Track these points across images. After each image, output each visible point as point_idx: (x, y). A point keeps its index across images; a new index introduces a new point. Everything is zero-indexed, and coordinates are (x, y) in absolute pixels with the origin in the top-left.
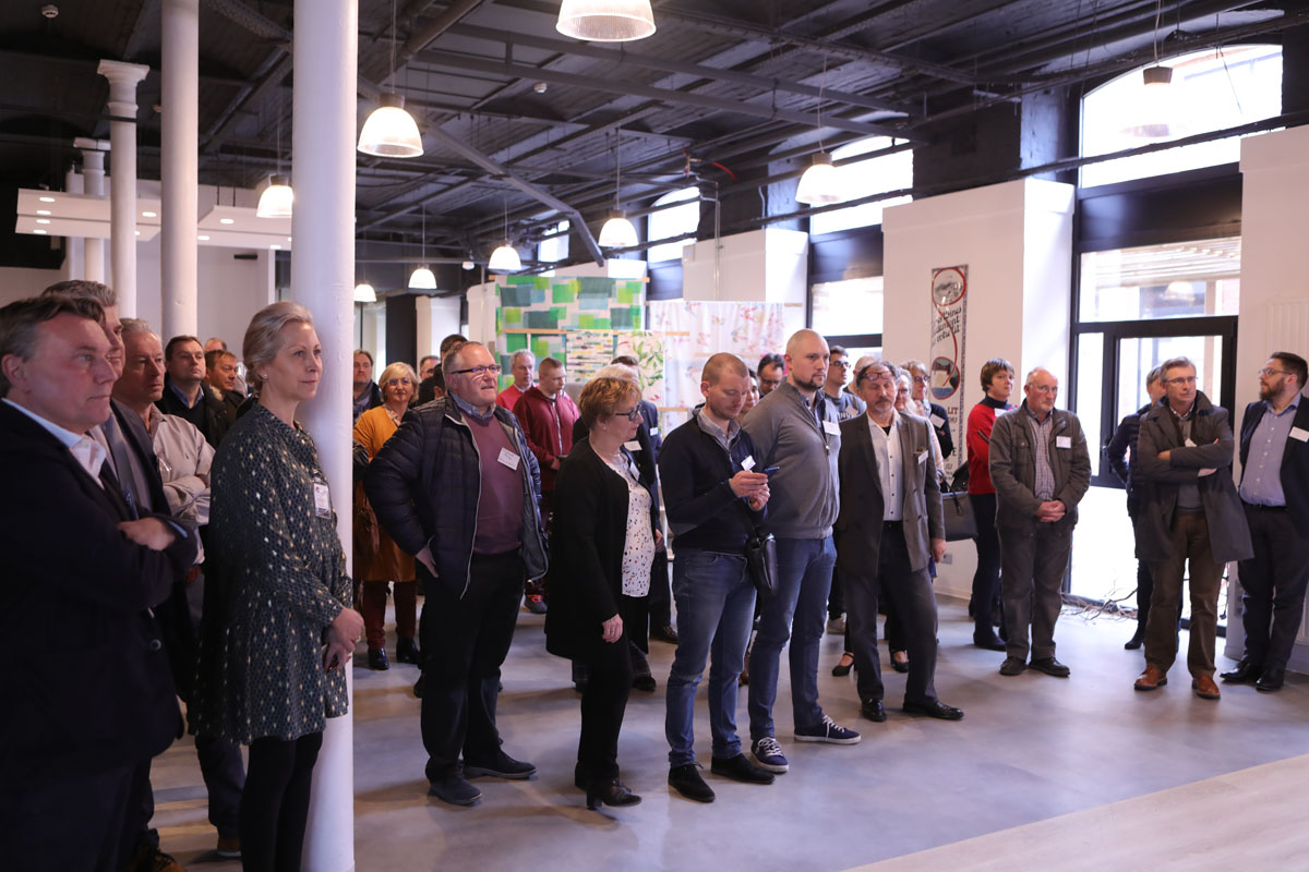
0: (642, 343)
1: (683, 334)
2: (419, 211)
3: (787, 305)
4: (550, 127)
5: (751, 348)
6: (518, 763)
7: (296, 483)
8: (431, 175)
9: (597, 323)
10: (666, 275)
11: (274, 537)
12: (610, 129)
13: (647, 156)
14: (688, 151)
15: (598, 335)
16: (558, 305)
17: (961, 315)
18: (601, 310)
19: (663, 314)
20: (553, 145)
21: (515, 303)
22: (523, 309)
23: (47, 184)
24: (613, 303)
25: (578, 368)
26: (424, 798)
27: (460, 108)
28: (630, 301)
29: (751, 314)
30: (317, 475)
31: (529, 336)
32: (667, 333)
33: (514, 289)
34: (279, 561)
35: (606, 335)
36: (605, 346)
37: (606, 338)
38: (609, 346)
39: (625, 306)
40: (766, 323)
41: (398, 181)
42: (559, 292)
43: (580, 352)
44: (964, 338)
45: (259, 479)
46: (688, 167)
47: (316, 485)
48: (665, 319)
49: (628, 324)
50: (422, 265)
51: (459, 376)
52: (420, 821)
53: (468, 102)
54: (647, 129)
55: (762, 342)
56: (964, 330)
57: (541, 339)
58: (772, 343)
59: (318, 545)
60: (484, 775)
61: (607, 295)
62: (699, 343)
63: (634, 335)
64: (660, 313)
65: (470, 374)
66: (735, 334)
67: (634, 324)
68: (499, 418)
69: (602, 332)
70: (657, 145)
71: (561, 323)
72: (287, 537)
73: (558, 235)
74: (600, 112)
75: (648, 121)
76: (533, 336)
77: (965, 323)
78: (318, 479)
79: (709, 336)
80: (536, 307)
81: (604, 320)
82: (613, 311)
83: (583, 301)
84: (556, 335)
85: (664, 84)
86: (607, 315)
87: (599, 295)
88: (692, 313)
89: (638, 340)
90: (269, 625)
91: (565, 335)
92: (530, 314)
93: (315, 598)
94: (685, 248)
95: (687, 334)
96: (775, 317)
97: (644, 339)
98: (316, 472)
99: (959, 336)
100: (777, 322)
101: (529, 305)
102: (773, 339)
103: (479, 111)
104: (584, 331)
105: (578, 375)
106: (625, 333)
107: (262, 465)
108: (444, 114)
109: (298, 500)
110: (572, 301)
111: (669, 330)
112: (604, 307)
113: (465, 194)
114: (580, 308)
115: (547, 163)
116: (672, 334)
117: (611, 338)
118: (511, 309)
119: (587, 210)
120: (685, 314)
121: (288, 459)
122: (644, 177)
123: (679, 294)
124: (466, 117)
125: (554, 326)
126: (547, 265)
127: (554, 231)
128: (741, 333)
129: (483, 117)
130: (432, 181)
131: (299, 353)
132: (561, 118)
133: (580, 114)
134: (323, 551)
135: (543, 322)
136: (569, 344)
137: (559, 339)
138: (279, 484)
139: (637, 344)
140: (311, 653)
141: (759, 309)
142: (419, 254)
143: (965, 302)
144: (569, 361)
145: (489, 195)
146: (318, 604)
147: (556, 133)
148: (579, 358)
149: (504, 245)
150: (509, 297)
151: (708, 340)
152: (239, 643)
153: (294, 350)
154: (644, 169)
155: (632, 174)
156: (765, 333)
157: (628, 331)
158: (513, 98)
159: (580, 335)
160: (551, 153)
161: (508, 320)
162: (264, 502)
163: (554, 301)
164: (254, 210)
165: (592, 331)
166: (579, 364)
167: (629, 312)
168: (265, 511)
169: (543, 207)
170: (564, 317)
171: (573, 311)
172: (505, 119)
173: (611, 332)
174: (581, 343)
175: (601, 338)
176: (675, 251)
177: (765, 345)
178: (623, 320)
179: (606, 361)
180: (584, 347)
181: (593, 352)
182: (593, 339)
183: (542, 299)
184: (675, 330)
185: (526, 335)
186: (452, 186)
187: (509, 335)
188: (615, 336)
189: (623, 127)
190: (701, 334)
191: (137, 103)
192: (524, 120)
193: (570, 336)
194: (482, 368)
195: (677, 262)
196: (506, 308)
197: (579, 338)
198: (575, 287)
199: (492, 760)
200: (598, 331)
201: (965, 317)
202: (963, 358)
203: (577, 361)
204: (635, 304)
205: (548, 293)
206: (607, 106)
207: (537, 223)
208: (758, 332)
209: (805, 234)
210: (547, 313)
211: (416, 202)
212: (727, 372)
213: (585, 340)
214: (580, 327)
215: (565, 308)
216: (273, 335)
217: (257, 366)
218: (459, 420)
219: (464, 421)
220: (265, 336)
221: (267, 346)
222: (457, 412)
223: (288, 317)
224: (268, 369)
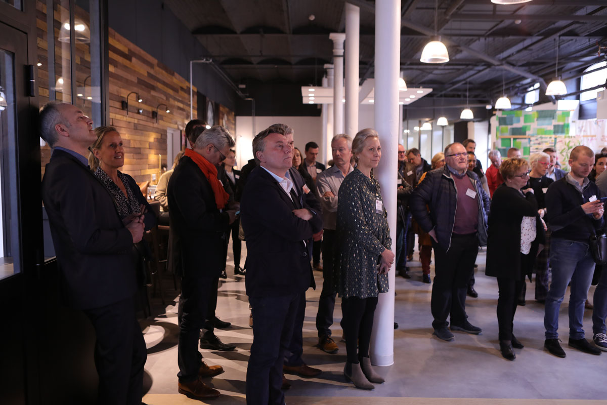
0: (570, 141)
1: (592, 136)
2: (466, 83)
4: (524, 40)
6: (474, 327)
7: (368, 199)
8: (470, 67)
9: (546, 132)
10: (589, 107)
11: (358, 219)
12: (556, 36)
13: (578, 48)
14: (599, 43)
15: (546, 138)
16: (528, 124)
18: (549, 125)
19: (582, 127)
20: (526, 48)
21: (506, 124)
22: (509, 127)
24: (555, 122)
26: (430, 335)
27: (479, 36)
28: (564, 121)
30: (378, 197)
31: (512, 139)
32: (584, 136)
33: (505, 118)
34: (360, 229)
35: (550, 138)
36: (550, 143)
37: (551, 140)
38: (552, 143)
39: (561, 123)
41: (454, 71)
42: (527, 118)
43: (537, 146)
45: (354, 197)
46: (599, 51)
47: (377, 201)
48: (583, 129)
49: (563, 132)
50: (466, 108)
51: (450, 157)
52: (426, 344)
53: (483, 32)
54: (576, 35)
57: (518, 141)
59: (376, 224)
60: (459, 330)
61: (552, 118)
62: (602, 140)
63: (565, 137)
64: (580, 126)
65: (454, 157)
67: (566, 132)
68: (469, 176)
69: (549, 136)
70: (583, 42)
71: (528, 133)
72: (364, 220)
73: (534, 90)
74: (549, 29)
75: (577, 31)
76: (514, 139)
78: (378, 198)
80: (515, 125)
81: (550, 131)
82: (555, 126)
83: (541, 122)
84: (525, 138)
85: (582, 12)
86: (551, 128)
87: (548, 118)
88: (599, 126)
89: (567, 140)
90: (356, 253)
91: (529, 139)
92: (513, 129)
93: (373, 244)
94: (598, 93)
95: (595, 136)
97: (571, 139)
98: (377, 195)
101: (512, 124)
103: (489, 36)
104: (539, 136)
106: (561, 137)
107: (355, 192)
108: (472, 40)
109: (369, 206)
110: (533, 122)
111: (585, 134)
112: (550, 124)
113: (485, 74)
114: (538, 125)
115: (525, 56)
116: (587, 136)
117: (553, 139)
118: (503, 126)
119: (548, 77)
120: (595, 126)
121: (366, 190)
122: (576, 59)
123: (594, 116)
124: (482, 40)
125: (525, 134)
126: (528, 105)
127: (532, 88)
129: (491, 39)
130: (471, 69)
131: (371, 149)
132: (530, 34)
133: (539, 32)
134: (378, 227)
135: (519, 132)
136: (532, 143)
137: (527, 141)
138: (361, 199)
139: (567, 142)
140: (372, 266)
142: (464, 103)
144: (531, 150)
145: (499, 74)
146: (375, 246)
147: (528, 42)
148: (537, 149)
149: (502, 96)
150: (502, 121)
153: (370, 148)
154: (578, 54)
155: (568, 58)
157: (563, 136)
158: (505, 28)
159: (537, 138)
160: (525, 52)
161: (502, 132)
162: (355, 206)
163: (525, 122)
165: (544, 136)
167: (563, 126)
168: (355, 209)
169: (524, 78)
170: (529, 130)
171: (534, 126)
172: (501, 39)
173: (553, 136)
174: (538, 142)
175: (548, 139)
176: (593, 94)
178: (560, 130)
180: (539, 144)
182: (544, 140)
183: (519, 121)
184: (589, 134)
185: (510, 139)
186: (480, 71)
187: (503, 139)
188: (556, 138)
189: (564, 35)
190: (603, 136)
192: (511, 38)
193: (532, 139)
194: (459, 154)
195: (594, 100)
196: (501, 127)
197: (537, 140)
198: (536, 115)
199: (462, 324)
200: (547, 136)
204: (566, 122)
205: (522, 119)
206: (553, 26)
207: (523, 85)
210: (521, 128)
211: (464, 80)
212: (582, 155)
213: (540, 140)
214: (538, 134)
215: (530, 126)
216: (362, 142)
217: (356, 153)
218: (449, 176)
219: (451, 177)
220: (359, 142)
221: (360, 146)
222: (449, 173)
223: (368, 135)
224: (360, 154)
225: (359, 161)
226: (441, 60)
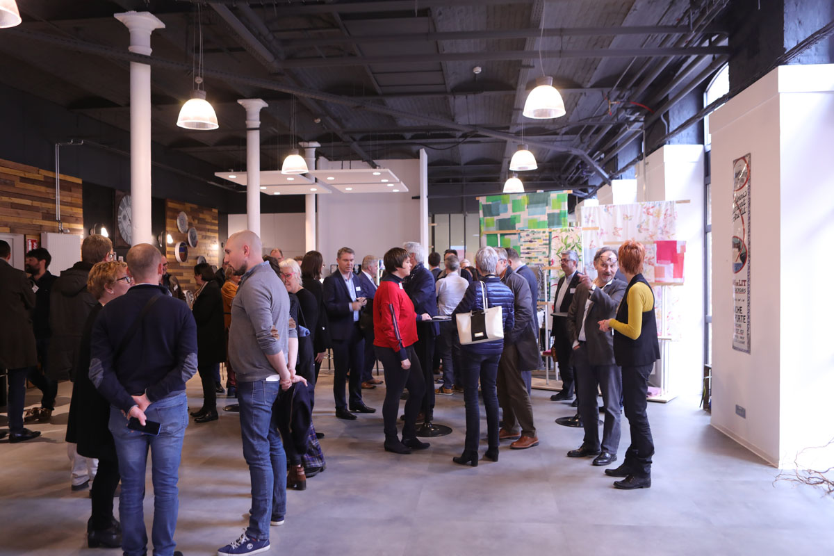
0: (567, 237)
3: (678, 202)
5: (651, 236)
9: (539, 224)
15: (539, 233)
16: (516, 214)
17: (746, 198)
18: (542, 215)
19: (590, 216)
21: (492, 215)
22: (496, 218)
24: (549, 210)
25: (527, 255)
28: (560, 207)
29: (651, 211)
31: (499, 236)
33: (490, 205)
35: (544, 232)
36: (544, 240)
37: (544, 235)
38: (546, 240)
39: (556, 211)
40: (662, 217)
42: (516, 205)
43: (528, 245)
48: (591, 218)
49: (559, 224)
55: (660, 231)
56: (749, 211)
57: (507, 237)
58: (667, 232)
61: (545, 204)
62: (614, 234)
63: (562, 231)
64: (588, 215)
66: (640, 226)
67: (563, 223)
69: (542, 230)
71: (518, 226)
76: (502, 235)
79: (621, 229)
80: (503, 216)
81: (544, 222)
82: (549, 215)
83: (532, 210)
84: (515, 234)
86: (545, 218)
87: (540, 205)
88: (610, 213)
89: (564, 235)
91: (519, 234)
92: (500, 221)
95: (598, 228)
96: (669, 212)
97: (568, 234)
99: (745, 216)
100: (670, 215)
101: (498, 215)
102: (667, 229)
104: (530, 230)
105: (528, 261)
106: (556, 230)
110: (524, 210)
111: (594, 226)
112: (543, 213)
114: (529, 214)
117: (548, 234)
118: (488, 218)
120: (604, 214)
125: (514, 228)
128: (644, 226)
135: (507, 226)
136: (522, 240)
137: (517, 236)
139: (564, 238)
141: (657, 207)
143: (749, 186)
148: (528, 249)
150: (487, 210)
151: (620, 232)
156: (661, 225)
157: (560, 229)
159: (528, 233)
161: (488, 225)
163: (513, 212)
165: (535, 230)
166: (528, 253)
167: (559, 215)
170: (519, 222)
171: (524, 217)
173: (547, 230)
174: (529, 238)
175: (541, 234)
177: (662, 233)
178: (556, 221)
179: (544, 250)
180: (531, 241)
181: (536, 245)
182: (536, 236)
183: (506, 210)
185: (497, 235)
187: (488, 235)
188: (550, 233)
190: (616, 228)
193: (522, 234)
196: (486, 218)
197: (527, 235)
198: (526, 201)
200: (539, 230)
201: (750, 199)
203: (527, 251)
204: (563, 209)
205: (510, 206)
208: (656, 224)
209: (702, 146)
210: (509, 219)
213: (531, 236)
214: (529, 228)
215: (520, 215)
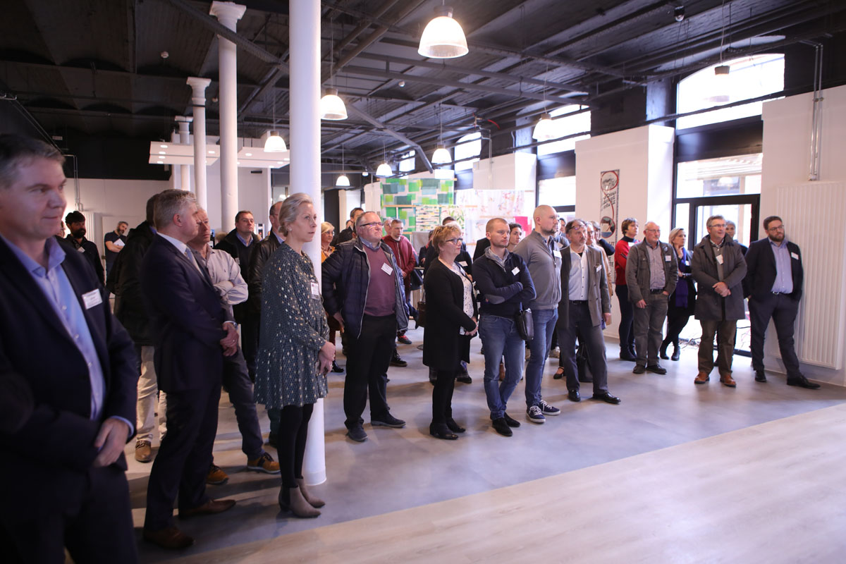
0: (453, 211)
1: (474, 206)
2: (341, 148)
3: (526, 191)
4: (406, 104)
5: (508, 213)
6: (397, 420)
7: (302, 282)
8: (347, 130)
9: (431, 202)
10: (465, 177)
11: (290, 309)
12: (437, 104)
13: (454, 117)
14: (475, 114)
15: (431, 208)
16: (411, 193)
17: (616, 195)
18: (433, 195)
19: (464, 197)
20: (408, 113)
21: (390, 192)
22: (394, 195)
23: (164, 139)
24: (439, 191)
25: (422, 224)
27: (361, 95)
28: (447, 190)
29: (508, 196)
30: (313, 278)
31: (397, 209)
32: (467, 206)
33: (389, 185)
34: (293, 321)
35: (435, 207)
37: (436, 209)
38: (437, 213)
39: (445, 193)
40: (516, 200)
41: (331, 133)
42: (412, 186)
43: (422, 216)
44: (617, 207)
45: (283, 280)
46: (475, 122)
47: (312, 283)
48: (465, 199)
49: (447, 202)
50: (342, 174)
53: (365, 92)
54: (455, 104)
55: (514, 210)
56: (618, 203)
57: (403, 210)
58: (519, 211)
59: (313, 313)
60: (381, 425)
61: (436, 187)
62: (482, 210)
63: (450, 207)
64: (461, 196)
65: (369, 227)
66: (500, 206)
67: (450, 201)
69: (433, 206)
70: (460, 112)
71: (413, 202)
72: (297, 309)
73: (409, 158)
74: (431, 96)
75: (455, 100)
76: (399, 208)
77: (618, 199)
78: (313, 280)
79: (487, 207)
80: (400, 194)
81: (435, 200)
82: (439, 195)
83: (426, 190)
84: (411, 208)
85: (464, 80)
86: (436, 197)
87: (432, 187)
88: (478, 196)
89: (451, 210)
90: (290, 351)
91: (415, 208)
92: (398, 198)
93: (311, 338)
94: (474, 163)
95: (476, 206)
96: (520, 198)
97: (454, 209)
98: (312, 276)
99: (615, 206)
100: (521, 199)
101: (397, 193)
102: (519, 208)
103: (371, 96)
104: (425, 205)
105: (422, 228)
106: (445, 206)
107: (285, 273)
108: (353, 99)
109: (303, 290)
110: (419, 190)
112: (435, 193)
113: (364, 138)
114: (423, 194)
115: (404, 122)
116: (468, 206)
117: (438, 209)
118: (388, 195)
119: (425, 145)
120: (475, 196)
121: (299, 270)
122: (453, 128)
123: (471, 186)
124: (364, 99)
125: (410, 203)
126: (404, 173)
127: (407, 156)
128: (503, 206)
129: (373, 100)
130: (347, 132)
131: (307, 217)
132: (412, 99)
133: (421, 97)
134: (315, 316)
135: (404, 201)
136: (417, 212)
137: (412, 210)
138: (293, 283)
139: (451, 212)
141: (512, 193)
142: (340, 169)
143: (618, 189)
144: (417, 221)
145: (374, 139)
146: (313, 341)
147: (409, 106)
148: (422, 219)
149: (383, 163)
150: (387, 189)
151: (486, 209)
152: (276, 360)
153: (304, 216)
154: (453, 124)
155: (448, 126)
156: (515, 205)
157: (447, 205)
158: (388, 90)
159: (422, 207)
160: (407, 117)
161: (386, 200)
162: (285, 292)
163: (410, 191)
164: (262, 149)
165: (428, 206)
166: (422, 222)
167: (446, 196)
168: (286, 296)
169: (402, 144)
170: (414, 199)
171: (419, 195)
172: (384, 100)
173: (438, 206)
174: (423, 212)
175: (433, 209)
176: (469, 164)
177: (515, 211)
178: (444, 200)
179: (436, 220)
180: (424, 214)
181: (429, 216)
182: (429, 210)
183: (403, 190)
184: (470, 204)
185: (395, 208)
186: (357, 135)
187: (387, 208)
188: (440, 208)
189: (443, 103)
190: (483, 206)
191: (206, 97)
192: (393, 100)
193: (417, 208)
194: (374, 223)
195: (470, 170)
196: (385, 195)
197: (422, 209)
198: (420, 184)
199: (385, 418)
200: (431, 205)
201: (618, 196)
202: (617, 217)
203: (421, 221)
204: (450, 192)
205: (407, 187)
206: (435, 92)
207: (398, 152)
208: (511, 205)
209: (535, 155)
210: (406, 197)
211: (339, 143)
213: (425, 210)
214: (423, 203)
215: (415, 194)
216: (294, 209)
217: (286, 224)
218: (362, 249)
219: (364, 250)
220: (290, 210)
221: (292, 214)
222: (361, 246)
223: (303, 200)
224: (292, 225)
225: (290, 234)
226: (337, 116)
